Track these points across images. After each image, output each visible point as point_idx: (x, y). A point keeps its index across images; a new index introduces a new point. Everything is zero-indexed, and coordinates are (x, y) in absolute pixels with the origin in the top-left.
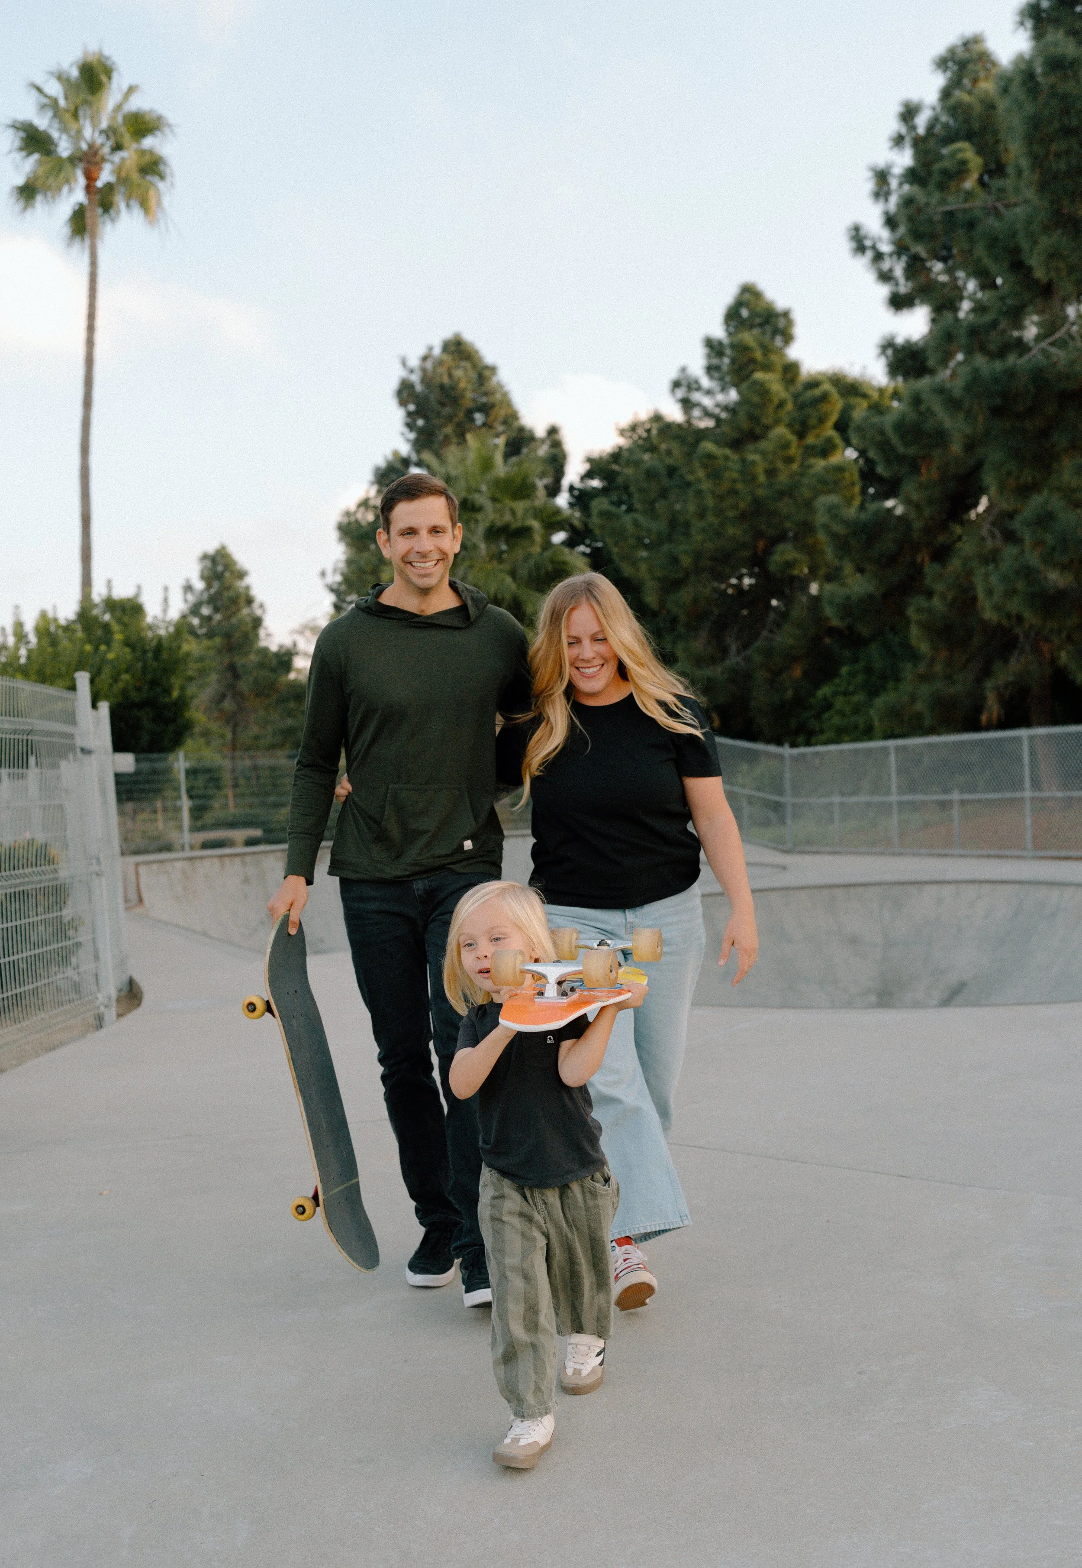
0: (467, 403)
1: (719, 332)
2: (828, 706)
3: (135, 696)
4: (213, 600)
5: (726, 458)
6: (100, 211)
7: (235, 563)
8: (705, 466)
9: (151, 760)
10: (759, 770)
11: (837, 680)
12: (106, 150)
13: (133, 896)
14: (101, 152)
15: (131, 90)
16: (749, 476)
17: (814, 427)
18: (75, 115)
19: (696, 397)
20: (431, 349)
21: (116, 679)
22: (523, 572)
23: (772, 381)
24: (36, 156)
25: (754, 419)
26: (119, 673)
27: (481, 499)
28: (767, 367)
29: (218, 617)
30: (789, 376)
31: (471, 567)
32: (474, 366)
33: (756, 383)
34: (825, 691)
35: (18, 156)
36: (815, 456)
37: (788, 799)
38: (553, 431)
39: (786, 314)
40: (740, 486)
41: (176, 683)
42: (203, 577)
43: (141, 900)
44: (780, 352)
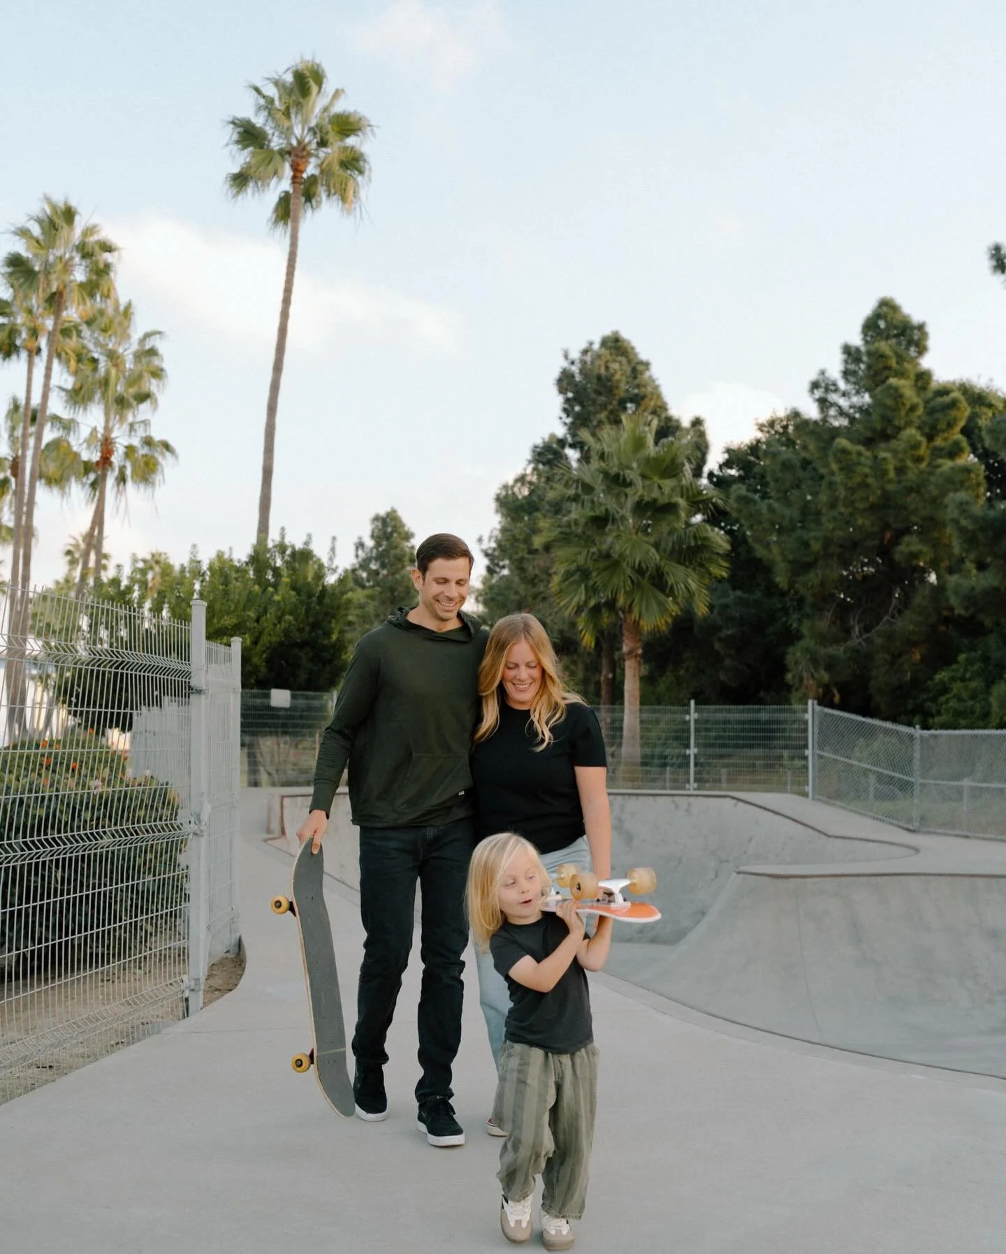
0: (621, 393)
1: (857, 340)
2: (945, 689)
3: (298, 637)
4: (381, 557)
5: (860, 454)
6: (303, 199)
7: (403, 526)
8: (839, 461)
9: (307, 698)
10: (876, 745)
11: (954, 667)
12: (314, 146)
13: (275, 826)
14: (308, 148)
15: (337, 94)
16: (881, 474)
17: (943, 431)
18: (287, 113)
19: (833, 397)
20: (591, 344)
21: (280, 619)
22: (668, 544)
23: (905, 386)
24: (251, 149)
25: (887, 420)
26: (283, 614)
27: (631, 475)
28: (901, 374)
29: (385, 572)
30: (920, 384)
31: (618, 537)
32: (629, 362)
33: (890, 387)
34: (942, 676)
35: (235, 148)
36: (941, 457)
37: (917, 779)
38: (697, 423)
39: (921, 327)
40: (870, 480)
41: (336, 626)
42: (372, 536)
43: (283, 832)
44: (913, 361)
